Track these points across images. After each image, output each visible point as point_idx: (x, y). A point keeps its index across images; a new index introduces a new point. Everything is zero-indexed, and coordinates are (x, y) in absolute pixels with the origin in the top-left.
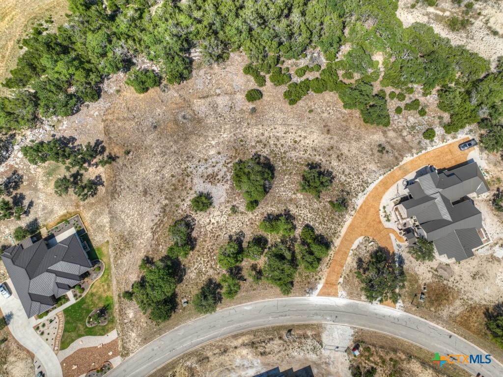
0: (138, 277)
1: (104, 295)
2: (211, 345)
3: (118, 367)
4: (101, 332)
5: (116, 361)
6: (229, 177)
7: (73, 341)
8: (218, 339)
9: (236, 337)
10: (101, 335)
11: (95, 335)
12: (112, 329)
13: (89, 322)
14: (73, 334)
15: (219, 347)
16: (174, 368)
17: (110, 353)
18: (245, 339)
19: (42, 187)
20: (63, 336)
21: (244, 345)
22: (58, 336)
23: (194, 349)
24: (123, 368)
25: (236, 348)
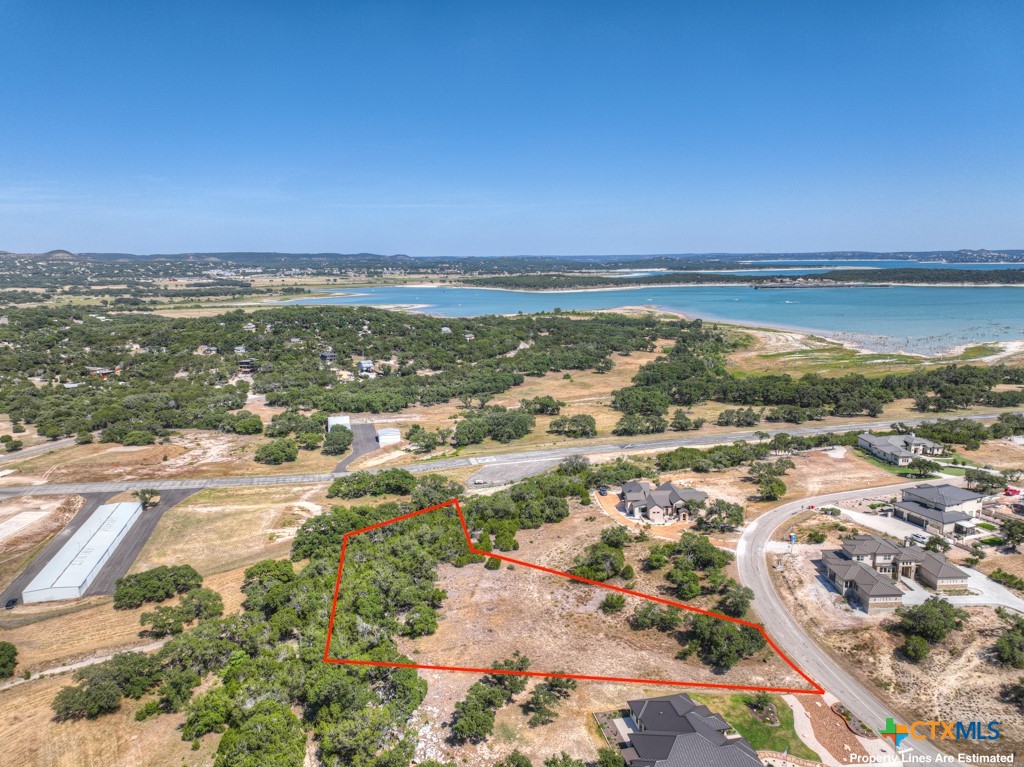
0: (703, 668)
1: (729, 703)
2: (795, 615)
3: (839, 698)
4: (787, 712)
5: (829, 699)
6: (587, 589)
7: (803, 745)
8: (787, 610)
9: (783, 598)
10: (791, 712)
11: (792, 720)
12: (780, 700)
13: (772, 723)
14: (793, 743)
15: (797, 611)
16: (829, 647)
17: (819, 704)
18: (786, 593)
19: (530, 748)
20: (797, 756)
21: (792, 594)
22: (797, 761)
23: (802, 629)
24: (839, 693)
25: (796, 599)
